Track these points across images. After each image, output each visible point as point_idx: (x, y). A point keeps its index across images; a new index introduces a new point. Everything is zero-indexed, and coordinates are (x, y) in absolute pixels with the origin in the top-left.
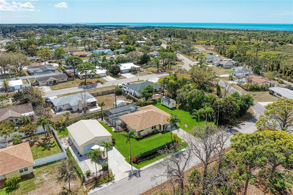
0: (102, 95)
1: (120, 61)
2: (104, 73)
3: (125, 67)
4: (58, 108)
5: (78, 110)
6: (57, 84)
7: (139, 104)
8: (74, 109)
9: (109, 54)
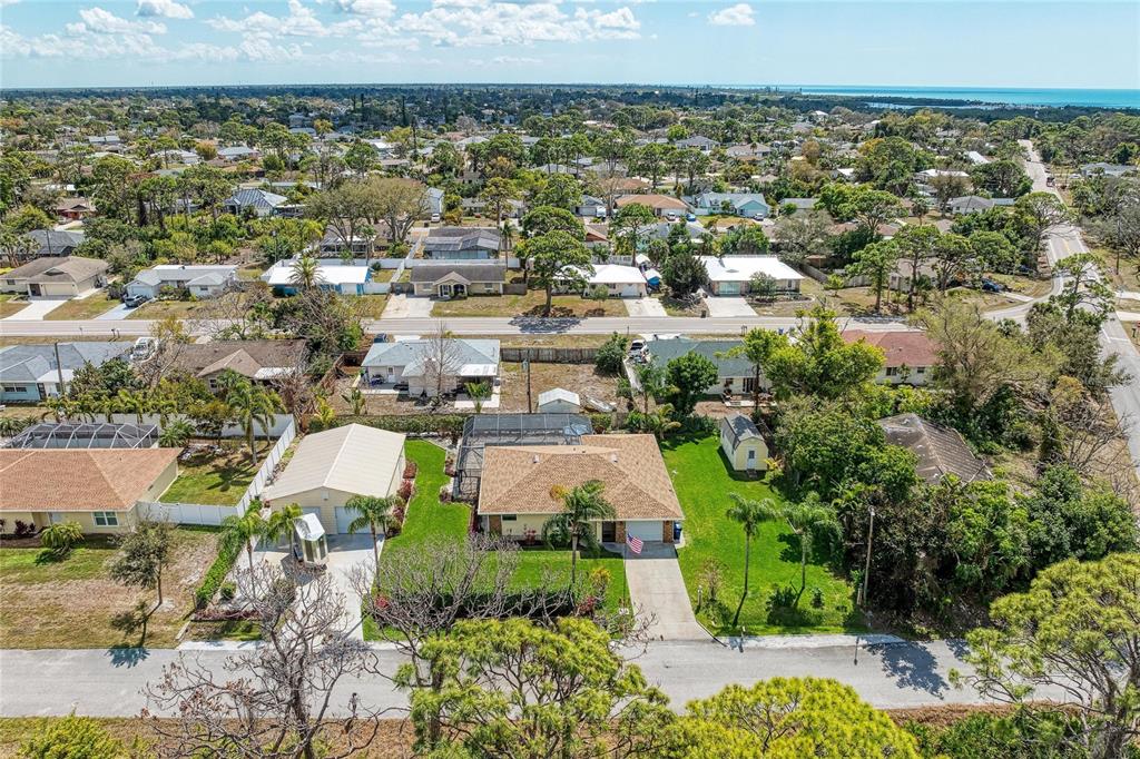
0: (554, 362)
1: (738, 246)
2: (639, 284)
3: (732, 271)
4: (372, 373)
5: (424, 394)
6: (465, 298)
7: (627, 422)
8: (414, 390)
9: (750, 212)
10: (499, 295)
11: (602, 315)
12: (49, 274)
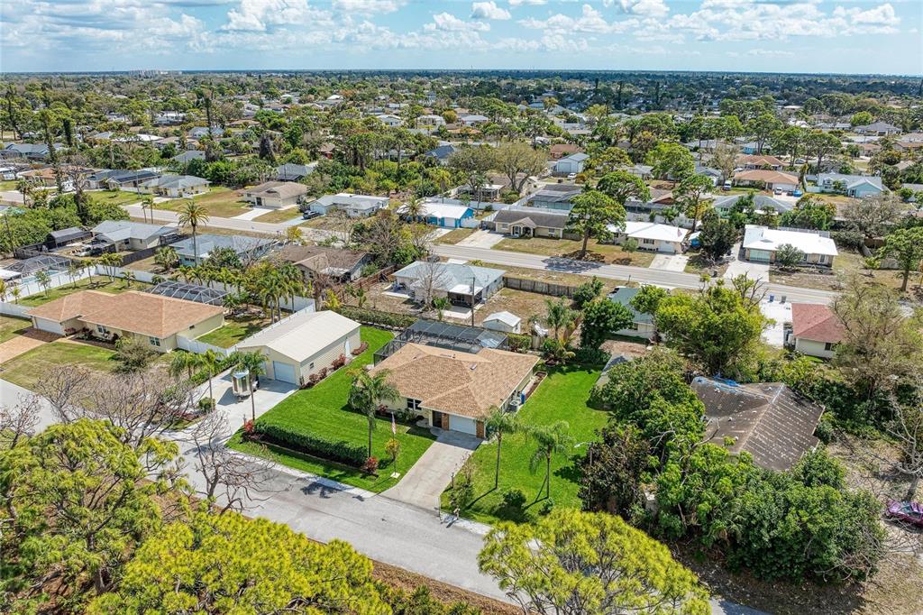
2: (678, 243)
4: (399, 281)
6: (530, 238)
10: (558, 238)
11: (627, 264)
12: (269, 192)
